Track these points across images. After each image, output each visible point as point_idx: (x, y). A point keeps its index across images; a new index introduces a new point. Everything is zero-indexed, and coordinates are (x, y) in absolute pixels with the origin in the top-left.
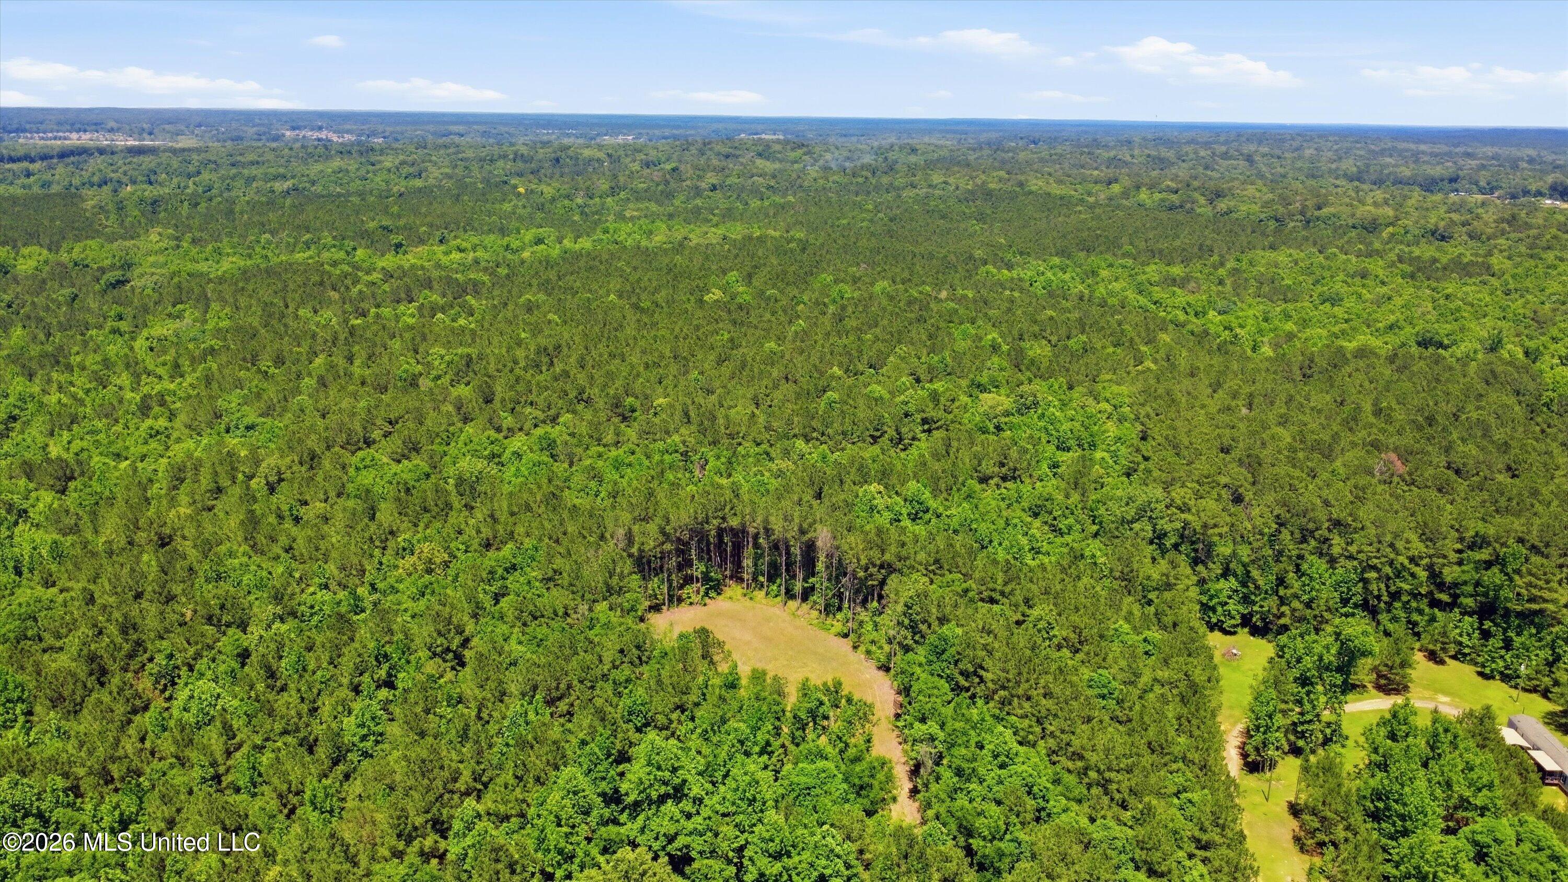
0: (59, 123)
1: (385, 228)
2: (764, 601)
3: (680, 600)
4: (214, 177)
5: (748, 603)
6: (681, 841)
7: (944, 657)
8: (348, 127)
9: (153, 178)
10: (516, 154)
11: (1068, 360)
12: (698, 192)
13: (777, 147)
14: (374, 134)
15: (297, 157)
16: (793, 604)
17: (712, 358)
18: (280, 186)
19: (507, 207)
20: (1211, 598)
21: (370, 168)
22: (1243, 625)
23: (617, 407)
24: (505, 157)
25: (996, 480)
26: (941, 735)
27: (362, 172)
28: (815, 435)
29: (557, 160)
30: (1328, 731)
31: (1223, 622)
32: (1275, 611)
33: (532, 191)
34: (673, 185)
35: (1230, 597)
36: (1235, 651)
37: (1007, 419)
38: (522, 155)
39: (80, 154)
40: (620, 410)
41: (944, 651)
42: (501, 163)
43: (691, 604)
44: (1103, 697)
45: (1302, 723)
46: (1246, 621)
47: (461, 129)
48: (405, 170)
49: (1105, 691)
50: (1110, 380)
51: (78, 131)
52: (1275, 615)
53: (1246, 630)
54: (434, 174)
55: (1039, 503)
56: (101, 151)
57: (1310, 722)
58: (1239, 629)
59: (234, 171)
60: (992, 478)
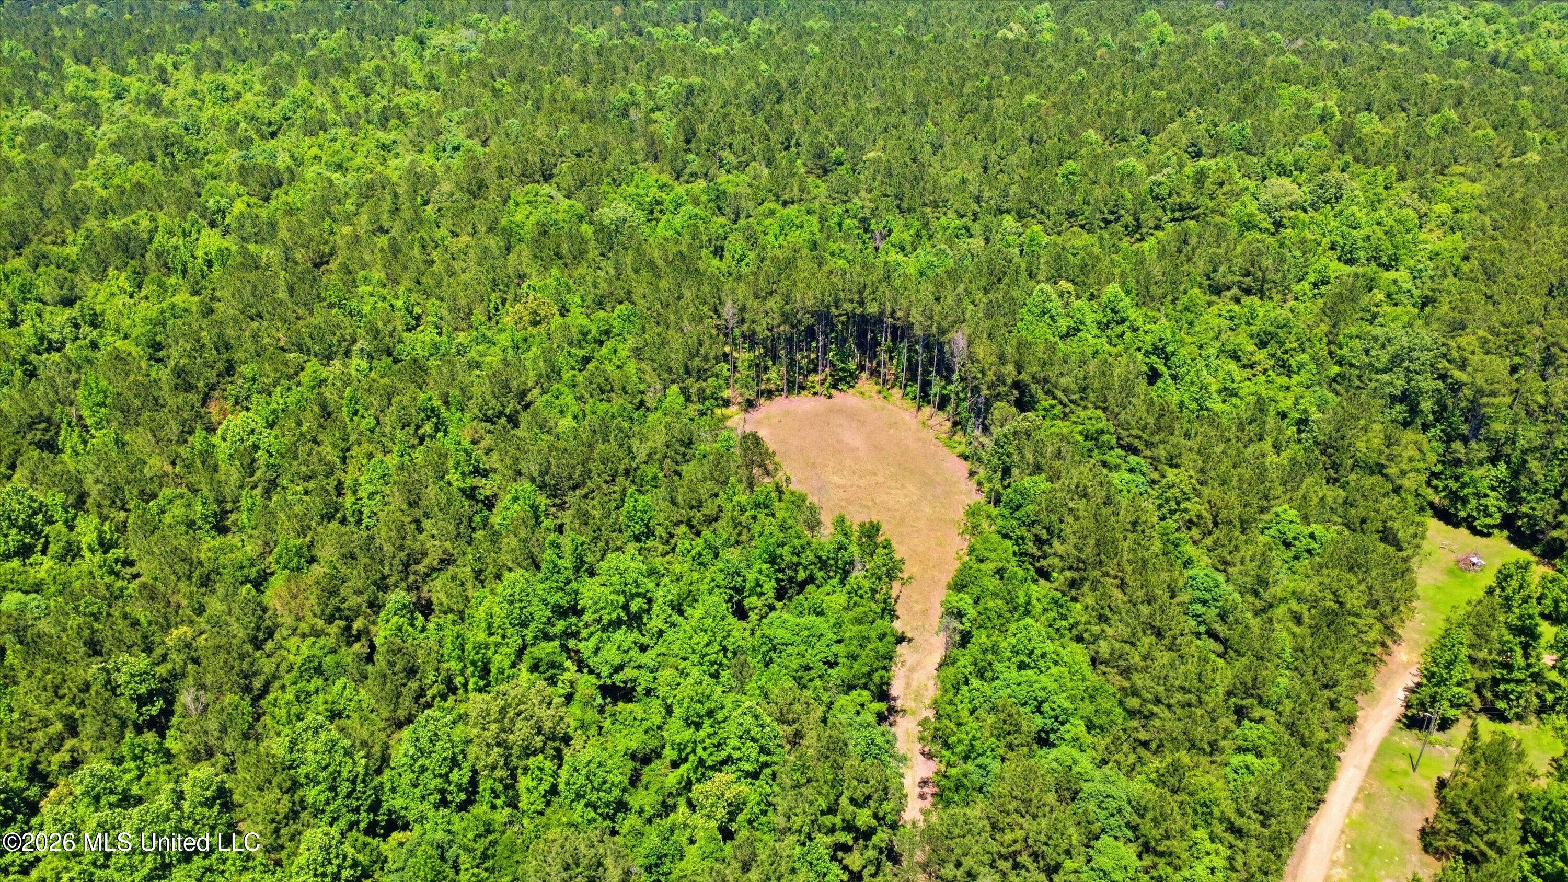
2: (899, 403)
3: (802, 388)
5: (880, 402)
6: (628, 673)
7: (1018, 514)
11: (1412, 141)
16: (927, 410)
17: (953, 107)
20: (1464, 485)
22: (1501, 527)
23: (820, 158)
25: (1235, 291)
26: (972, 613)
28: (1033, 211)
30: (1550, 697)
31: (1475, 519)
32: (1549, 518)
35: (1493, 489)
36: (1475, 560)
37: (1292, 213)
40: (822, 162)
41: (1019, 507)
43: (815, 394)
44: (1204, 602)
45: (1508, 681)
46: (1508, 522)
49: (1207, 596)
50: (1461, 174)
52: (1548, 523)
53: (1506, 533)
55: (1272, 329)
57: (1518, 682)
58: (1496, 531)
60: (1229, 288)
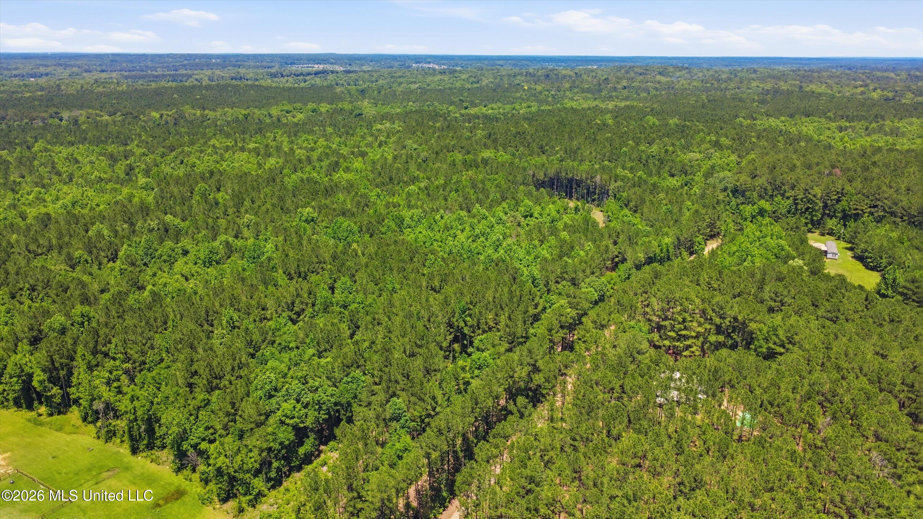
0: (308, 60)
1: (461, 100)
4: (384, 82)
8: (443, 62)
9: (357, 83)
10: (527, 72)
12: (615, 89)
13: (671, 69)
14: (457, 65)
15: (420, 74)
18: (413, 87)
19: (518, 95)
21: (455, 79)
24: (521, 74)
27: (451, 81)
29: (548, 76)
33: (531, 88)
34: (603, 86)
38: (530, 74)
39: (323, 73)
42: (519, 77)
47: (502, 62)
48: (472, 79)
51: (317, 64)
54: (485, 82)
56: (332, 72)
59: (392, 80)
